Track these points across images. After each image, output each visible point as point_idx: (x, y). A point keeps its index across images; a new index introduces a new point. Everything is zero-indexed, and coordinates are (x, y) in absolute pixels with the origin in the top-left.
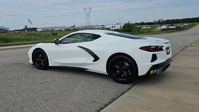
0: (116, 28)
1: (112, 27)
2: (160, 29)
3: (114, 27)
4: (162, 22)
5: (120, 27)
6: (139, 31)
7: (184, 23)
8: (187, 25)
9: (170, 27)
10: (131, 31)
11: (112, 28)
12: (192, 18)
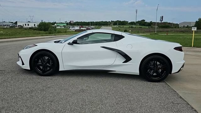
0: (29, 26)
1: (26, 25)
2: (73, 30)
3: (27, 25)
4: (73, 23)
5: (35, 25)
6: (55, 31)
7: (91, 25)
8: (94, 27)
9: (81, 28)
10: (47, 30)
11: (24, 26)
12: (96, 22)
